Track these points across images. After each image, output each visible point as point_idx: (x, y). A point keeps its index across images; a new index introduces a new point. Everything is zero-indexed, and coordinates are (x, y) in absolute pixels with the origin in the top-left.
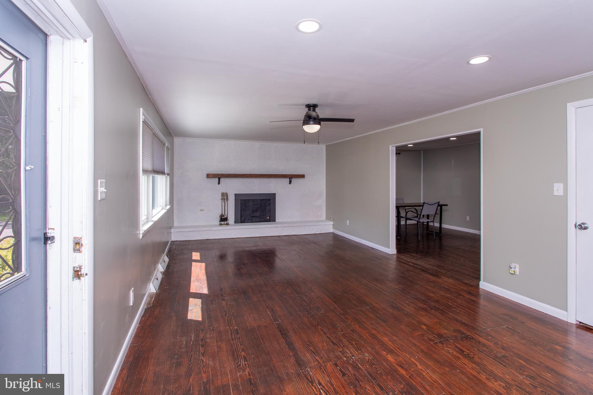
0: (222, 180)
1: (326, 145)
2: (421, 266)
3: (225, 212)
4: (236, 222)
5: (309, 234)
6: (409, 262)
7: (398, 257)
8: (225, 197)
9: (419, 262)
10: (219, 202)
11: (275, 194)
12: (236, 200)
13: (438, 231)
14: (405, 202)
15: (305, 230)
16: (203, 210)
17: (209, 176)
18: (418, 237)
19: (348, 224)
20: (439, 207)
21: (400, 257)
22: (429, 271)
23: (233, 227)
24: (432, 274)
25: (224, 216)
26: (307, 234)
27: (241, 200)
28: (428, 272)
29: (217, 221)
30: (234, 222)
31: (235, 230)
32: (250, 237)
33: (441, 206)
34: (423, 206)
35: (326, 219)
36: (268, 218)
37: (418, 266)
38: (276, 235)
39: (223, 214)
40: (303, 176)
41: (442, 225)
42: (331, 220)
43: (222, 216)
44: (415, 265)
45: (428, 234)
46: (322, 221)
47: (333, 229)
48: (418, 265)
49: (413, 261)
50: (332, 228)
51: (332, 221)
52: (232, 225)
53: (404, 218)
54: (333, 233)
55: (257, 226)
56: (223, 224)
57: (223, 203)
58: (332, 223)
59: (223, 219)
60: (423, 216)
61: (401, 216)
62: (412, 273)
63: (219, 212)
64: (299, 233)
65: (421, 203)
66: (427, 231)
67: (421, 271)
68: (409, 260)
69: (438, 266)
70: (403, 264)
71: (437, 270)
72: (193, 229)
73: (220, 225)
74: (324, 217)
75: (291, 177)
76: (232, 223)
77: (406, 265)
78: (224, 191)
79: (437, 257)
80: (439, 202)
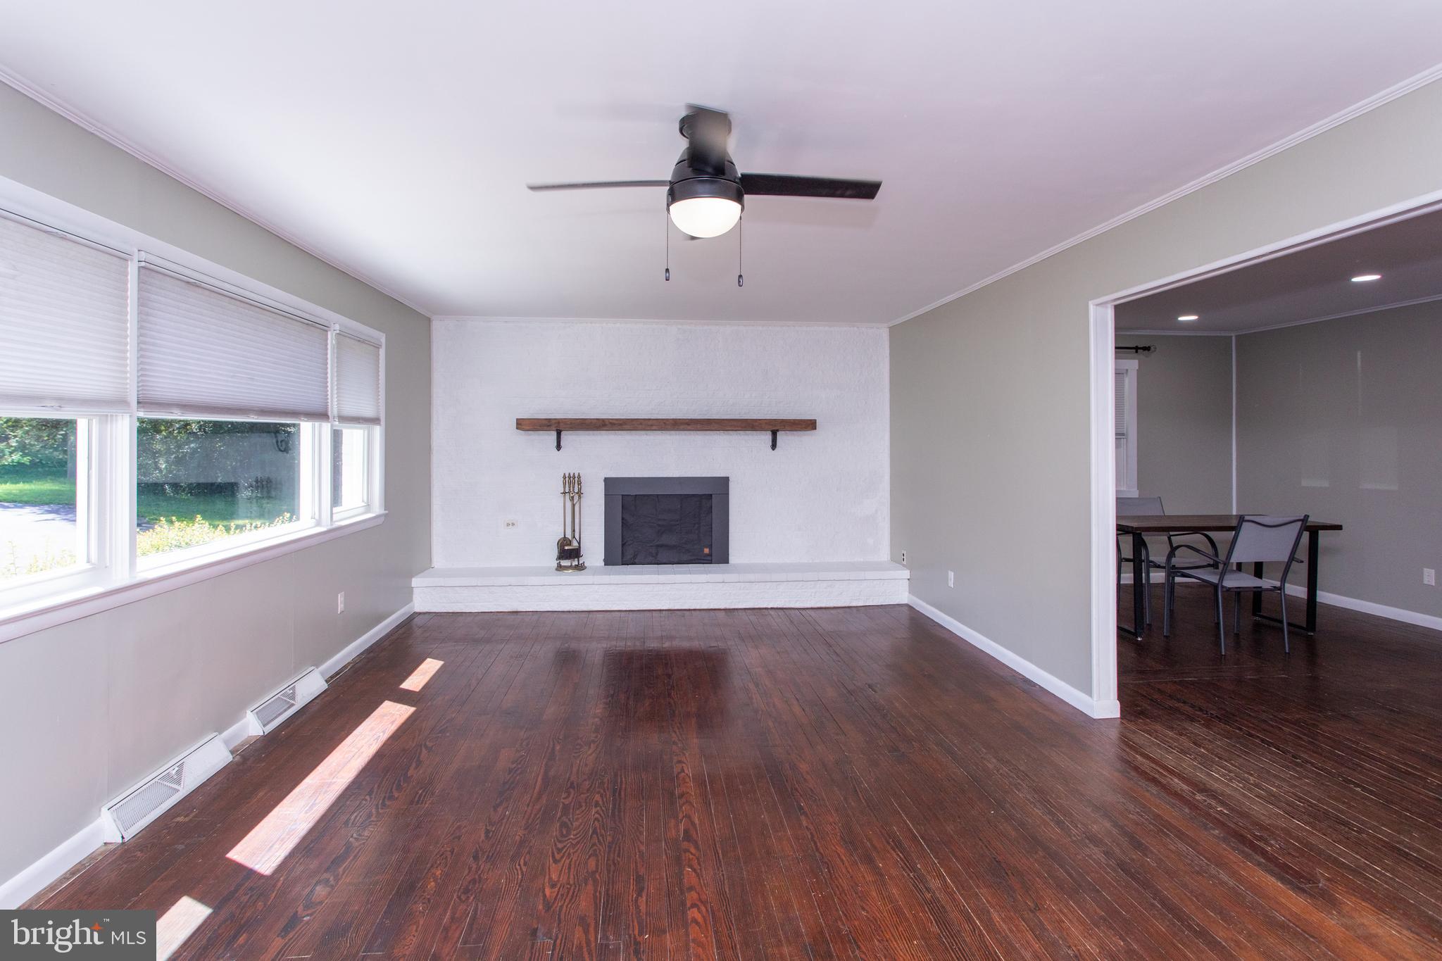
0: (567, 437)
1: (890, 328)
2: (1223, 804)
3: (574, 531)
4: (608, 562)
5: (828, 606)
6: (1171, 772)
7: (1125, 741)
8: (573, 486)
9: (1216, 778)
10: (556, 504)
11: (725, 481)
12: (608, 496)
13: (1302, 620)
14: (1170, 511)
15: (815, 593)
16: (513, 524)
17: (525, 425)
18: (1217, 643)
19: (951, 584)
20: (1306, 535)
21: (1136, 740)
22: (1267, 843)
23: (598, 579)
24: (1285, 868)
25: (570, 543)
26: (823, 605)
27: (623, 495)
28: (1264, 853)
29: (550, 557)
30: (605, 560)
31: (597, 587)
32: (641, 609)
33: (1314, 531)
34: (1236, 529)
35: (891, 558)
36: (706, 551)
37: (1213, 803)
38: (722, 607)
39: (569, 536)
40: (810, 425)
41: (1319, 593)
42: (904, 565)
43: (563, 543)
44: (1199, 797)
45: (1257, 627)
46: (877, 567)
47: (910, 593)
48: (1212, 794)
49: (1189, 765)
50: (907, 589)
51: (908, 568)
52: (596, 571)
53: (1164, 567)
54: (907, 605)
55: (662, 578)
56: (566, 568)
57: (569, 504)
58: (906, 574)
59: (569, 553)
60: (1239, 566)
61: (1152, 562)
62: (1183, 847)
63: (556, 532)
64: (797, 601)
65: (1229, 517)
66: (1254, 614)
67: (1224, 840)
68: (1170, 760)
69: (1316, 816)
70: (1143, 783)
71: (1313, 840)
72: (473, 582)
73: (557, 570)
74: (884, 554)
75: (775, 428)
76: (598, 565)
77: (1154, 789)
78: (573, 469)
79: (1305, 756)
80: (1307, 517)
